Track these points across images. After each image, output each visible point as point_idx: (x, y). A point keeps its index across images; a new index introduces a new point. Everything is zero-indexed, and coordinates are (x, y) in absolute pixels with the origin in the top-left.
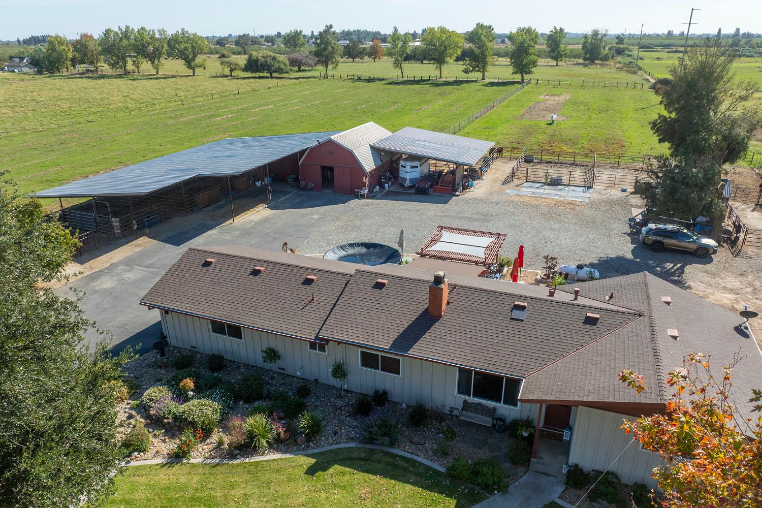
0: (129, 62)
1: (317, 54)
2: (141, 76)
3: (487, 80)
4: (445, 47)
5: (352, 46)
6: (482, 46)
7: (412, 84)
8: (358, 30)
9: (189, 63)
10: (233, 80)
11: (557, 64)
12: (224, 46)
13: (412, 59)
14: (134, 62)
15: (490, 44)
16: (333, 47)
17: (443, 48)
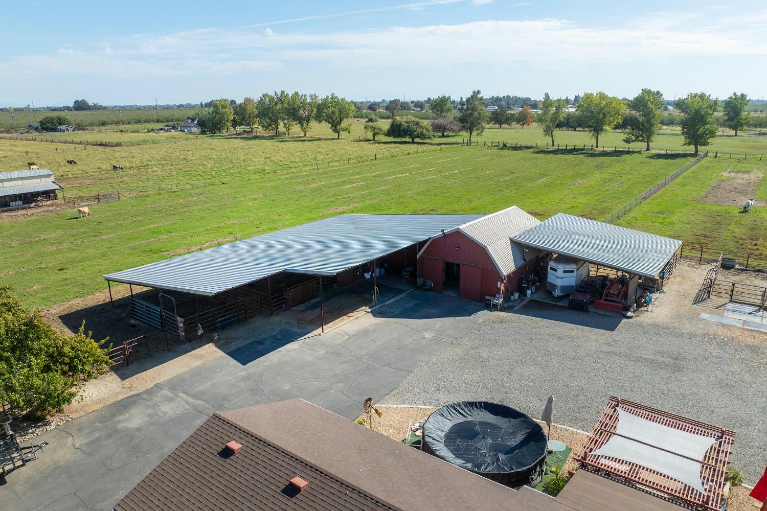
0: (281, 124)
1: (462, 120)
2: (290, 138)
3: (653, 152)
4: (604, 114)
5: (500, 111)
6: (648, 114)
7: (563, 154)
8: (507, 96)
9: (335, 126)
10: (374, 145)
11: (736, 134)
12: (375, 110)
13: (564, 126)
14: (285, 124)
15: (658, 112)
16: (479, 114)
17: (601, 116)
